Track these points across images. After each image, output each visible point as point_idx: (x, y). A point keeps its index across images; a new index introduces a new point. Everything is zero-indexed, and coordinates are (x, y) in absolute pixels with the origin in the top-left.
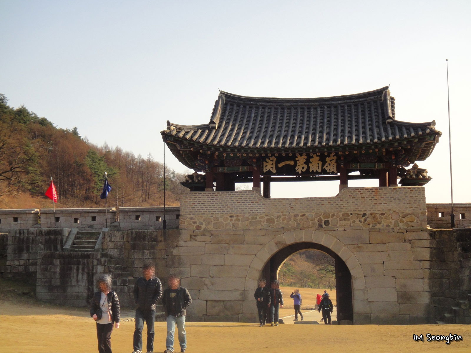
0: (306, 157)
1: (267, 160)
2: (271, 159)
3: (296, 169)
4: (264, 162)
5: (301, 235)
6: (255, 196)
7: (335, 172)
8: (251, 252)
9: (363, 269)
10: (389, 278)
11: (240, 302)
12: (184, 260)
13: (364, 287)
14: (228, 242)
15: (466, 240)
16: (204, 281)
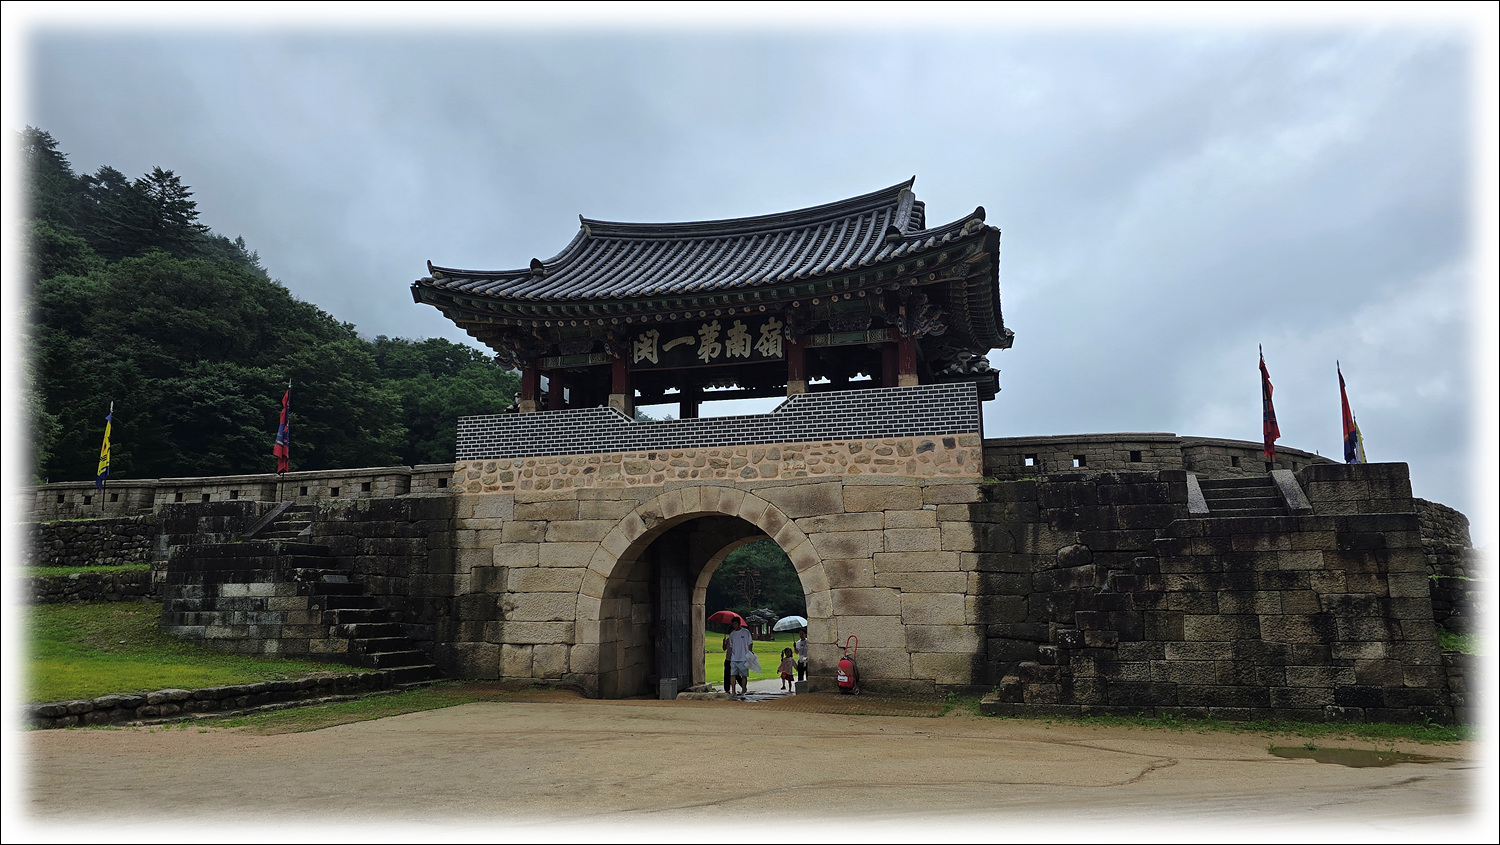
0: (719, 328)
1: (642, 337)
2: (649, 334)
3: (699, 353)
4: (635, 342)
5: (696, 498)
6: (609, 418)
7: (780, 355)
8: (589, 537)
9: (828, 572)
10: (886, 593)
11: (565, 647)
12: (460, 557)
13: (829, 612)
14: (546, 517)
15: (1069, 503)
16: (497, 602)
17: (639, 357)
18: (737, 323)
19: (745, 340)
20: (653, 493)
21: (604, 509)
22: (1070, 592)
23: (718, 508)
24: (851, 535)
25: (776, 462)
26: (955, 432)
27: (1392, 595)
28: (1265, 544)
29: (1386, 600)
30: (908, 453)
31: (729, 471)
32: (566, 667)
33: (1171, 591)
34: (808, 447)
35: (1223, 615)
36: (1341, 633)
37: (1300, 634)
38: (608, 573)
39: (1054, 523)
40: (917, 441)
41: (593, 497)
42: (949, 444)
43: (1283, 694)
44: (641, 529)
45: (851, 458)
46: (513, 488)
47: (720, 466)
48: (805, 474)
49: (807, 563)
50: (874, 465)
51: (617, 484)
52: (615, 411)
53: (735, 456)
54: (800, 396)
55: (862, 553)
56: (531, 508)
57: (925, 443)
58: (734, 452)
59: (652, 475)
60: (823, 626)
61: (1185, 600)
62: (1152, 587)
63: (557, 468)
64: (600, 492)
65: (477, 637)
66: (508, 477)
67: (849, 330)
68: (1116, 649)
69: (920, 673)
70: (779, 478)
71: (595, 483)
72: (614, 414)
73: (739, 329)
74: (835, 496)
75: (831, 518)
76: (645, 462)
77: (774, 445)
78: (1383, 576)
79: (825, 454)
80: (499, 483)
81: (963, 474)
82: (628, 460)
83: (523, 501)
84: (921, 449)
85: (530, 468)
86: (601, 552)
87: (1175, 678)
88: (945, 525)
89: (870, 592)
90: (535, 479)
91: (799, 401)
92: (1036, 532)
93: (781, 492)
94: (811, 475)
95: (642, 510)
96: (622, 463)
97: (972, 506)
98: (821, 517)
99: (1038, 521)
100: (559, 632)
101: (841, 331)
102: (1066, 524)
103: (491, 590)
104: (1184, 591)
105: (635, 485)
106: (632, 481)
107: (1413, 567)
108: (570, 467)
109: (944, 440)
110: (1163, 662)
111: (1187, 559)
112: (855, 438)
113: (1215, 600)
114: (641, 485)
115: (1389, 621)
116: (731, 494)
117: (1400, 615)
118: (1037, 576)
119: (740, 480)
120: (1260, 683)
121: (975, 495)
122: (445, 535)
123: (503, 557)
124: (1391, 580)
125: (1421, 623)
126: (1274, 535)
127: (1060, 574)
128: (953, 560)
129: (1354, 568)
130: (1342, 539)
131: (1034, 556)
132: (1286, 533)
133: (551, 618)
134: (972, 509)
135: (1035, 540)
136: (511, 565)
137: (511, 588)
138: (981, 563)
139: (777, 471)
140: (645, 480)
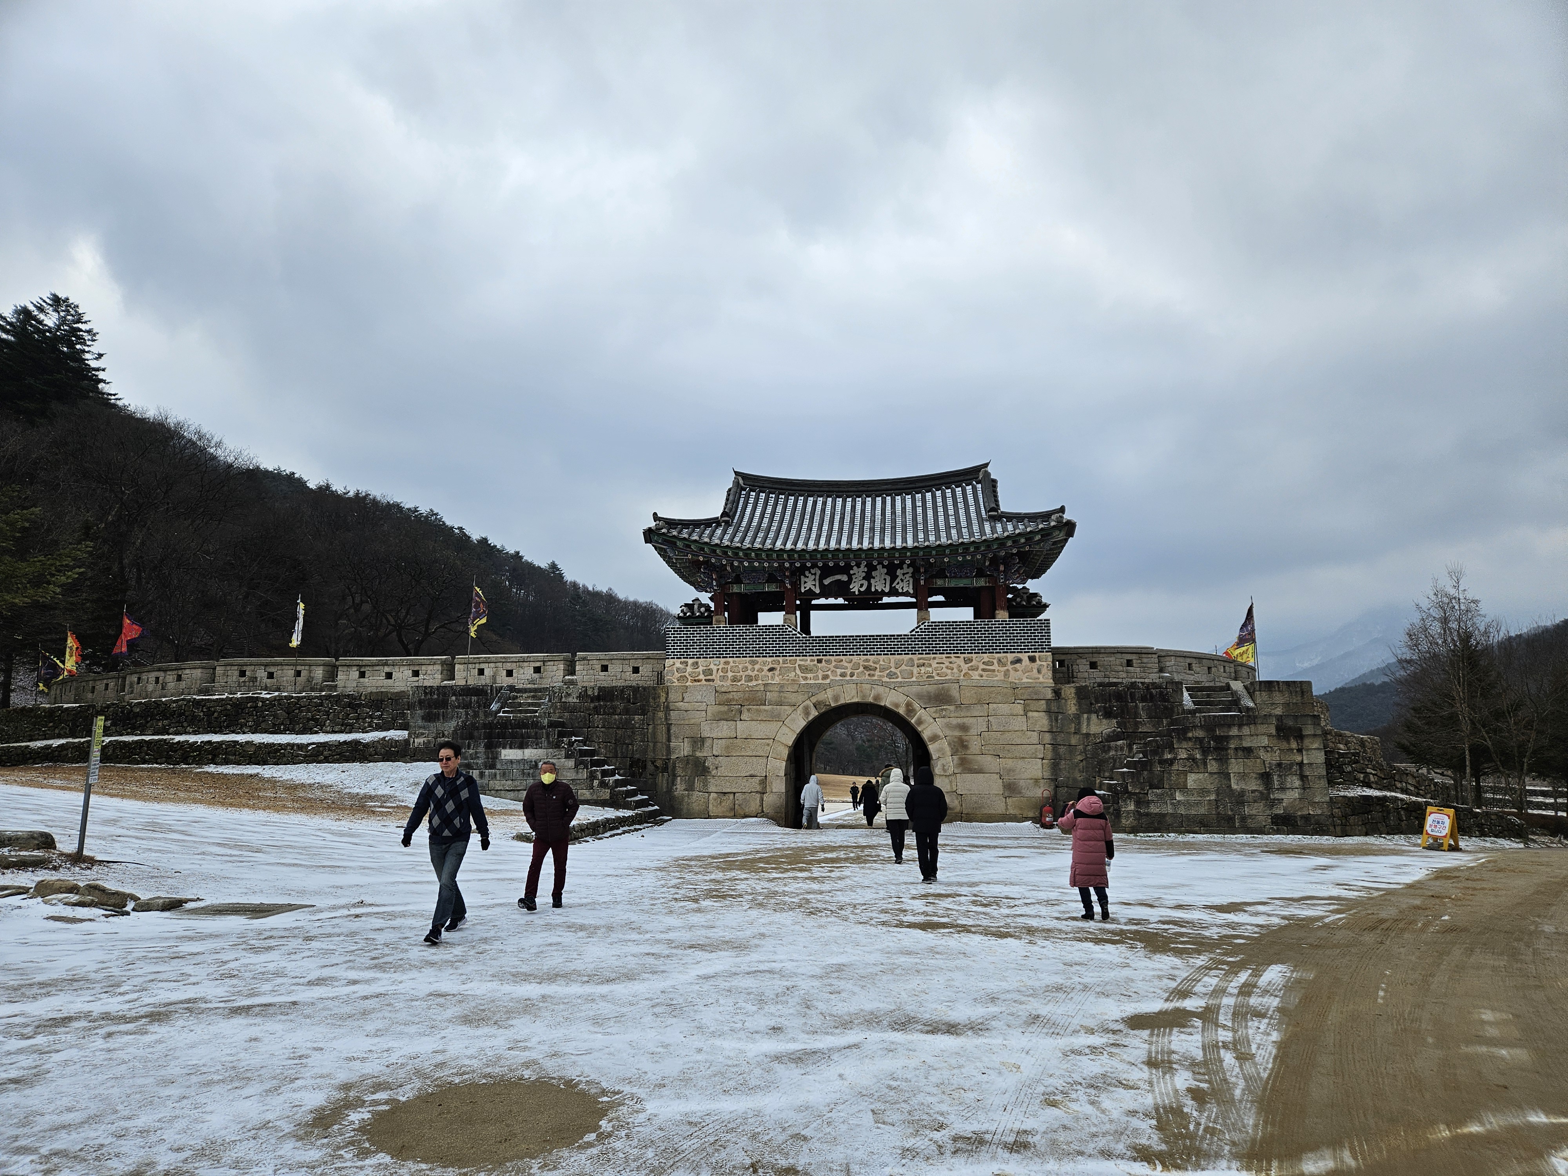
0: (866, 570)
1: (807, 573)
2: (813, 571)
3: (850, 588)
4: (804, 576)
5: (854, 692)
6: (786, 632)
7: (912, 592)
8: (776, 718)
9: (949, 744)
10: (989, 758)
11: (758, 795)
12: (673, 729)
13: (950, 771)
14: (740, 702)
15: (1110, 701)
16: (704, 762)
17: (805, 588)
18: (879, 567)
19: (885, 579)
20: (822, 688)
21: (785, 697)
22: (1110, 758)
23: (871, 700)
24: (965, 720)
25: (912, 668)
26: (1035, 652)
27: (1305, 762)
28: (1234, 731)
29: (1301, 764)
30: (1004, 665)
31: (877, 673)
32: (760, 809)
33: (1180, 759)
34: (934, 658)
35: (1210, 773)
36: (1276, 784)
37: (1254, 785)
38: (790, 743)
39: (1100, 713)
40: (1011, 657)
41: (776, 689)
42: (1032, 659)
43: (1243, 819)
44: (814, 713)
45: (965, 667)
46: (713, 680)
47: (870, 670)
48: (933, 677)
49: (935, 738)
50: (981, 672)
51: (794, 680)
52: (790, 627)
53: (881, 662)
54: (928, 623)
55: (973, 731)
56: (728, 696)
57: (1015, 658)
58: (881, 660)
59: (820, 674)
60: (947, 780)
61: (1188, 764)
62: (1169, 756)
63: (747, 667)
64: (782, 686)
65: (690, 788)
66: (708, 672)
67: (961, 577)
68: (1147, 794)
69: (1011, 810)
71: (777, 678)
72: (790, 629)
73: (881, 571)
74: (955, 693)
75: (952, 708)
76: (814, 665)
77: (910, 656)
78: (1300, 751)
79: (947, 664)
80: (702, 677)
81: (1041, 680)
82: (801, 663)
83: (722, 690)
84: (1013, 663)
85: (726, 667)
86: (784, 727)
87: (1182, 811)
88: (1030, 714)
89: (979, 758)
90: (730, 674)
91: (928, 626)
92: (1089, 719)
93: (915, 689)
94: (937, 678)
95: (814, 699)
96: (796, 665)
97: (1048, 701)
98: (944, 707)
99: (1090, 712)
100: (754, 784)
101: (954, 577)
102: (1108, 714)
103: (698, 754)
104: (1188, 759)
105: (808, 682)
106: (806, 678)
107: (1315, 746)
108: (757, 667)
109: (1027, 656)
110: (1175, 801)
111: (1190, 739)
112: (967, 653)
113: (1205, 764)
114: (812, 682)
115: (1303, 778)
116: (880, 690)
117: (1308, 773)
118: (1089, 748)
119: (886, 679)
120: (1230, 813)
121: (1049, 695)
122: (661, 715)
123: (706, 731)
124: (1304, 753)
125: (1320, 778)
126: (1240, 726)
127: (1104, 746)
128: (1034, 737)
129: (1284, 745)
130: (1278, 729)
131: (1088, 735)
132: (1247, 724)
133: (747, 774)
134: (1047, 703)
135: (1088, 725)
136: (714, 736)
137: (715, 753)
138: (1054, 739)
139: (912, 674)
140: (816, 678)
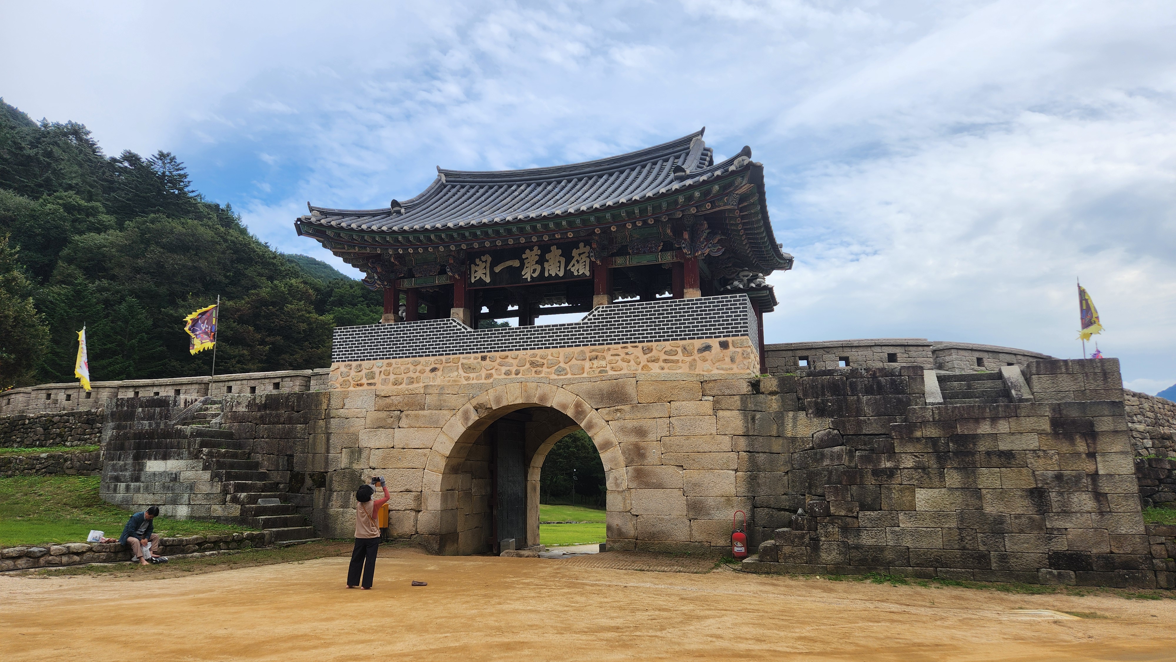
0: (539, 252)
1: (477, 261)
2: (483, 258)
3: (523, 273)
4: (473, 266)
5: (518, 392)
6: (450, 327)
7: (588, 274)
8: (434, 424)
9: (623, 453)
10: (672, 470)
11: (413, 513)
12: (333, 440)
13: (624, 486)
14: (399, 408)
15: (823, 394)
16: (361, 476)
17: (475, 277)
18: (554, 248)
19: (559, 262)
20: (484, 388)
21: (445, 401)
22: (823, 470)
23: (535, 400)
24: (643, 422)
25: (583, 362)
26: (729, 336)
27: (1101, 472)
28: (985, 428)
29: (1094, 476)
30: (690, 354)
31: (545, 369)
32: (414, 529)
33: (904, 468)
34: (609, 349)
35: (950, 489)
36: (1055, 506)
37: (1018, 508)
38: (448, 453)
39: (810, 411)
40: (698, 343)
41: (437, 392)
42: (724, 345)
43: (1003, 558)
44: (474, 417)
45: (643, 358)
46: (375, 384)
47: (538, 366)
48: (606, 372)
49: (607, 445)
50: (662, 364)
51: (455, 381)
52: (455, 321)
53: (550, 357)
54: (603, 308)
55: (652, 436)
56: (388, 400)
57: (704, 345)
58: (550, 354)
59: (484, 373)
60: (620, 498)
61: (916, 476)
62: (889, 465)
63: (409, 369)
64: (442, 388)
65: (346, 505)
66: (370, 375)
67: (645, 252)
68: (857, 518)
69: (698, 536)
70: (585, 375)
71: (438, 379)
72: (454, 324)
73: (555, 252)
74: (631, 390)
75: (626, 408)
76: (478, 363)
77: (582, 348)
78: (1092, 455)
79: (623, 355)
80: (364, 381)
81: (736, 370)
82: (465, 361)
83: (383, 395)
84: (700, 351)
85: (388, 369)
86: (442, 435)
87: (908, 542)
88: (720, 413)
89: (658, 469)
90: (392, 377)
91: (602, 311)
92: (795, 419)
93: (587, 386)
94: (611, 373)
95: (475, 402)
96: (460, 364)
97: (742, 396)
98: (619, 408)
99: (796, 410)
100: (408, 501)
101: (637, 253)
102: (821, 412)
103: (355, 466)
104: (915, 468)
105: (471, 382)
106: (468, 379)
107: (1118, 448)
108: (419, 368)
109: (720, 342)
110: (897, 529)
111: (918, 440)
112: (647, 341)
113: (942, 476)
114: (475, 381)
115: (1099, 496)
116: (547, 389)
117: (1106, 490)
118: (796, 456)
119: (554, 377)
120: (982, 548)
121: (745, 388)
122: (321, 423)
123: (366, 440)
124: (1099, 459)
125: (1126, 497)
126: (994, 420)
127: (816, 454)
128: (726, 442)
129: (1065, 447)
130: (1055, 423)
131: (794, 439)
132: (1005, 417)
133: (403, 489)
134: (742, 399)
135: (795, 426)
136: (372, 447)
137: (371, 464)
138: (749, 445)
139: (583, 369)
140: (478, 378)
